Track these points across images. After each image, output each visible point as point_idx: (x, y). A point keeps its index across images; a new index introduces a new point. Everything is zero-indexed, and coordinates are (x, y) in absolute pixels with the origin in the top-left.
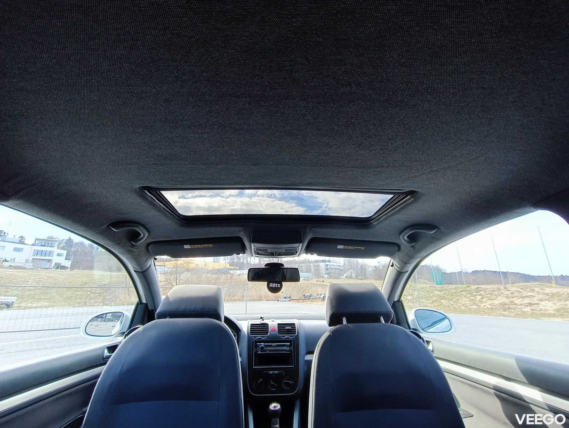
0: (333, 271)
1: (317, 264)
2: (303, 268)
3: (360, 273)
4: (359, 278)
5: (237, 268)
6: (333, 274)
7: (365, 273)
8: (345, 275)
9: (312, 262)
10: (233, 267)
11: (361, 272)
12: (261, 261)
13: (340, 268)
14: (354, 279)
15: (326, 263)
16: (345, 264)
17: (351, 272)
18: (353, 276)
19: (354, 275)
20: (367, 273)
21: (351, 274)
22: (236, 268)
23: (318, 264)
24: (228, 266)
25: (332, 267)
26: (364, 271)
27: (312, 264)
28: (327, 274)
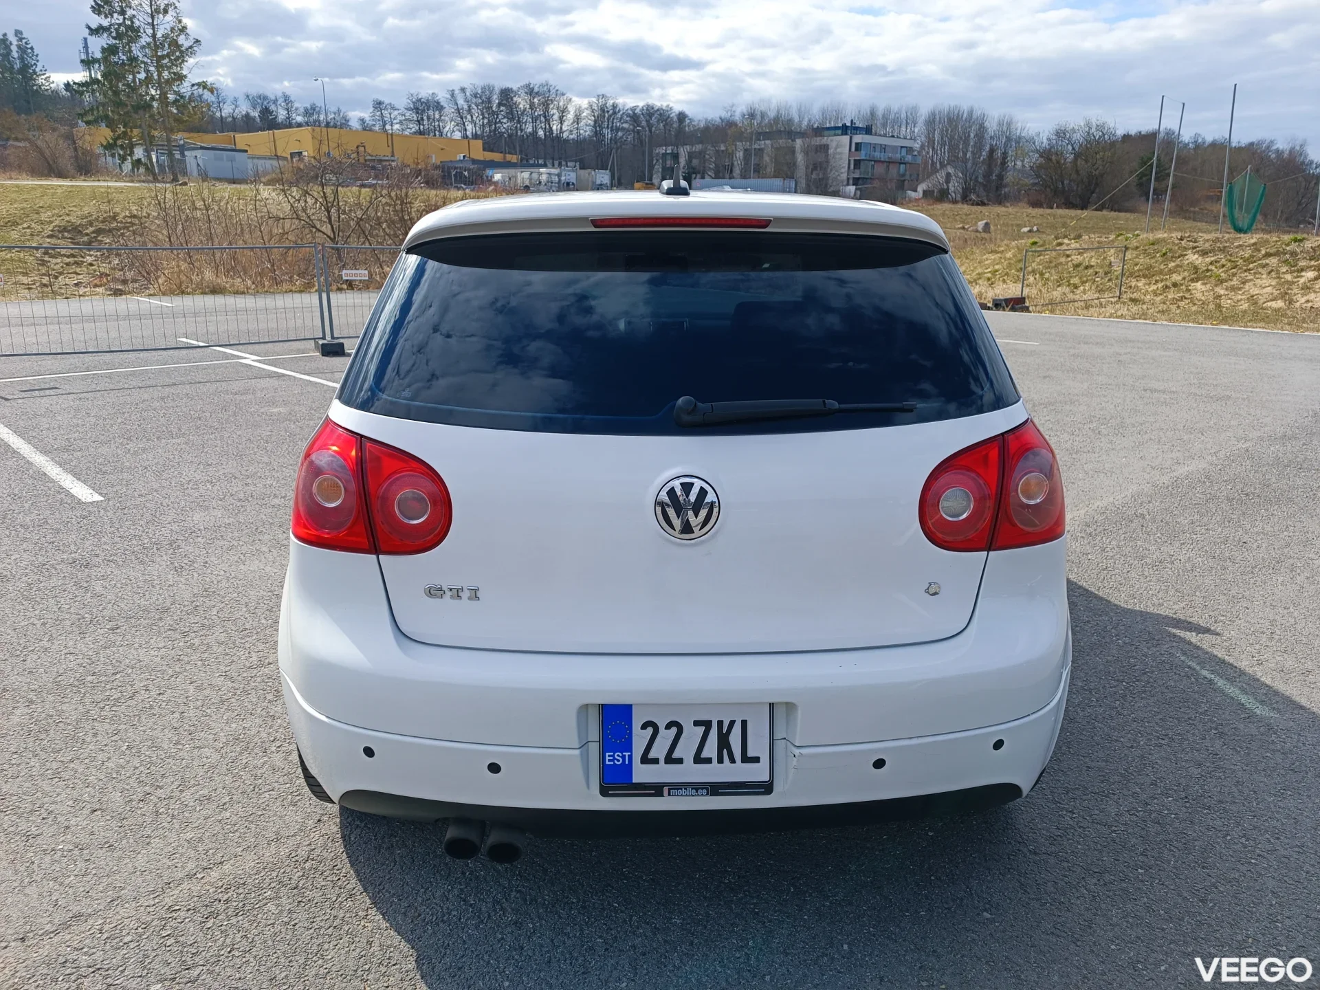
0: (880, 169)
1: (818, 141)
2: (766, 158)
3: (980, 180)
4: (973, 197)
5: (514, 158)
6: (876, 184)
7: (1000, 177)
8: (921, 188)
9: (802, 134)
10: (496, 157)
11: (987, 175)
12: (605, 131)
13: (909, 158)
14: (955, 202)
15: (858, 138)
16: (931, 141)
17: (948, 175)
18: (952, 189)
19: (954, 187)
20: (1009, 177)
21: (948, 182)
22: (509, 157)
23: (825, 140)
24: (478, 152)
25: (877, 155)
26: (997, 171)
27: (799, 142)
28: (856, 182)
